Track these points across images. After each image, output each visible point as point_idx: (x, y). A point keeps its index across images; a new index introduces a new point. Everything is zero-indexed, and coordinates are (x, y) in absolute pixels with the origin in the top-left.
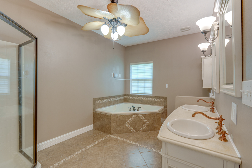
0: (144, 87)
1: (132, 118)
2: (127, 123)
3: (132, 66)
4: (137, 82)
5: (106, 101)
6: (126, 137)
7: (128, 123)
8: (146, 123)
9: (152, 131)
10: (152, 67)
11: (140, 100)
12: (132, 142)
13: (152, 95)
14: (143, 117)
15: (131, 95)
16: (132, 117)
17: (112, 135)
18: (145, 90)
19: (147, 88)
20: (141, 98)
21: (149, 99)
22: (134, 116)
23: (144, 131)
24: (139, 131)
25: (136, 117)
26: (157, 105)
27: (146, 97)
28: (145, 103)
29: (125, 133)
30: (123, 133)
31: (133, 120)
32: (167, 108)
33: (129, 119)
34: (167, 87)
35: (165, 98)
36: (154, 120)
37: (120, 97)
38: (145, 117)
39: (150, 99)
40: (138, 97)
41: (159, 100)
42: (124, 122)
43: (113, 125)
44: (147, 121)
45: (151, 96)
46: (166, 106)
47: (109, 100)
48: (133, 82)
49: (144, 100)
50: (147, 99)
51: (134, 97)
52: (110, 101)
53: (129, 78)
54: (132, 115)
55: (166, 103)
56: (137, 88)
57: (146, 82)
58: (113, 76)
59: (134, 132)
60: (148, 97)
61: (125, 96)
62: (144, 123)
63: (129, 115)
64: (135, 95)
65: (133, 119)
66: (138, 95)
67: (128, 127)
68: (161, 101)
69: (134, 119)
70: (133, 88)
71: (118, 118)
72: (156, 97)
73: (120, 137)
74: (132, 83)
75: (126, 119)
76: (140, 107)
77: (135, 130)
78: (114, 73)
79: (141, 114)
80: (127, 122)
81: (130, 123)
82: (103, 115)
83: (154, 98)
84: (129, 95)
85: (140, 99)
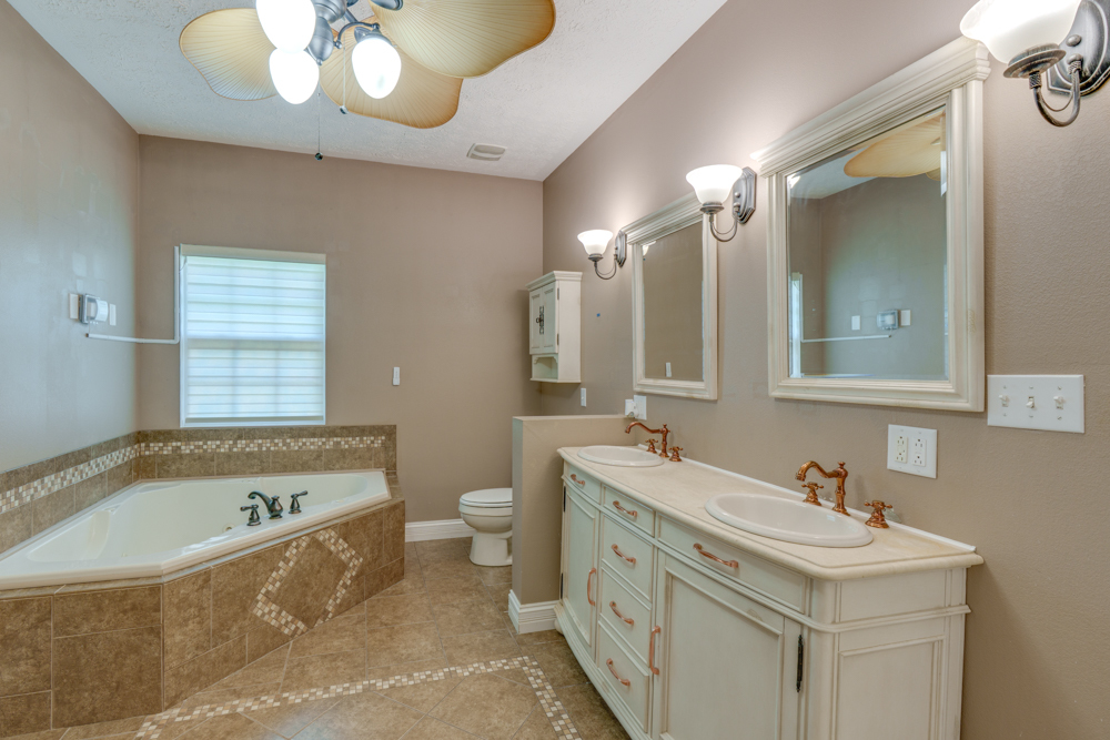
0: (276, 382)
1: (287, 561)
2: (260, 597)
3: (191, 260)
4: (227, 354)
5: (37, 497)
6: (280, 680)
7: (267, 594)
8: (351, 565)
9: (373, 598)
10: (324, 283)
11: (251, 453)
12: (336, 689)
13: (323, 423)
14: (339, 538)
15: (186, 430)
16: (288, 554)
17: (176, 711)
18: (282, 399)
19: (291, 390)
20: (260, 446)
21: (304, 444)
22: (297, 547)
23: (343, 608)
24: (320, 621)
25: (308, 546)
26: (351, 468)
27: (291, 437)
28: (285, 467)
29: (254, 657)
30: (241, 663)
31: (293, 568)
32: (398, 473)
33: (272, 571)
34: (396, 381)
35: (389, 432)
36: (380, 543)
37: (115, 450)
38: (345, 539)
39: (312, 444)
40: (240, 438)
41: (362, 441)
42: (245, 598)
43: (178, 638)
44: (353, 553)
45: (316, 427)
46: (395, 466)
47: (53, 483)
48: (194, 353)
49: (277, 452)
50: (294, 445)
51: (212, 445)
52: (58, 492)
53: (171, 328)
54: (287, 545)
55: (391, 453)
56: (227, 390)
57: (283, 355)
58: (74, 314)
59: (299, 632)
60: (300, 436)
61: (138, 442)
62: (343, 567)
63: (273, 549)
64: (216, 430)
65: (291, 564)
66: (241, 430)
67: (266, 618)
68: (369, 449)
69: (297, 563)
70: (194, 390)
71: (212, 582)
72: (343, 428)
73: (238, 694)
74: (192, 363)
75: (256, 575)
76: (306, 493)
77: (303, 621)
78: (81, 290)
79: (327, 525)
80: (263, 591)
81: (279, 589)
82: (80, 596)
83: (336, 436)
84: (166, 436)
85: (253, 448)
